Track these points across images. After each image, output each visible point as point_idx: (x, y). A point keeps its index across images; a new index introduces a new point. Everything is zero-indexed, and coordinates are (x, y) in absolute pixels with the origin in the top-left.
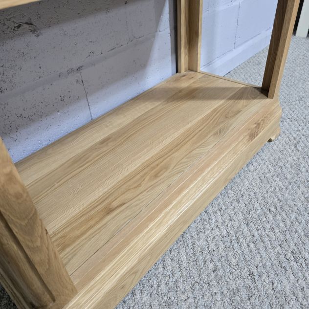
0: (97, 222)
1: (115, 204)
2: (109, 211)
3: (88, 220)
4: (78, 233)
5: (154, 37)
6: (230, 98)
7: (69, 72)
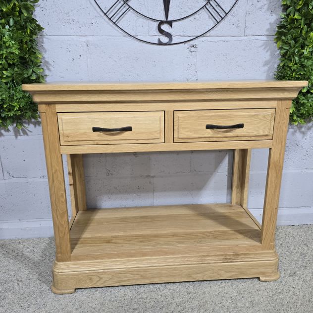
0: (100, 243)
1: (113, 241)
2: (108, 242)
3: (98, 241)
4: (91, 242)
5: (212, 174)
6: (235, 231)
7: (147, 176)
